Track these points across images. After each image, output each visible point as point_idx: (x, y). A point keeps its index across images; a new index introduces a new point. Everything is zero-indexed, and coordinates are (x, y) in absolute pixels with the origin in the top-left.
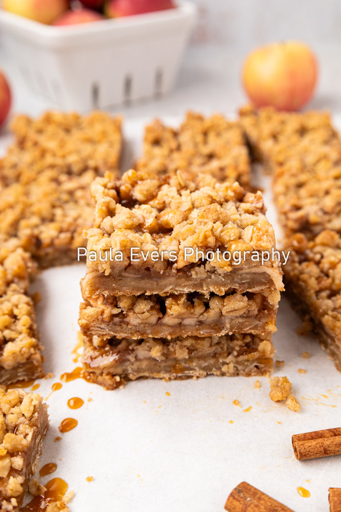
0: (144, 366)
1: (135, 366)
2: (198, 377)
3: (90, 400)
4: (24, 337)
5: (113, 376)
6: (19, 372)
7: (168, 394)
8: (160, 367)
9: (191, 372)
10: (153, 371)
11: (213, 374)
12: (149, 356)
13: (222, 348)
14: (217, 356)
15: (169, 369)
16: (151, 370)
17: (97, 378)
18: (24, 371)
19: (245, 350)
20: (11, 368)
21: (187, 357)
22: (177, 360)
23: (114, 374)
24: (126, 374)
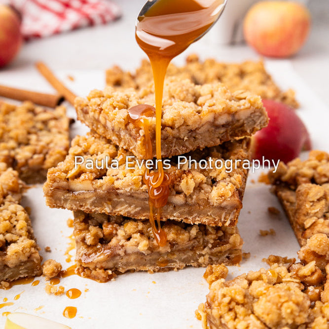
0: (132, 260)
1: (124, 261)
2: (178, 269)
3: (87, 290)
4: (24, 239)
5: (105, 270)
6: (21, 270)
7: (154, 282)
8: (146, 260)
9: (172, 264)
10: (140, 265)
11: (191, 266)
12: (136, 251)
13: (199, 242)
14: (194, 248)
15: (153, 262)
16: (138, 263)
17: (91, 273)
18: (25, 269)
19: (218, 242)
20: (14, 266)
21: (169, 250)
22: (160, 254)
23: (106, 268)
24: (116, 268)
